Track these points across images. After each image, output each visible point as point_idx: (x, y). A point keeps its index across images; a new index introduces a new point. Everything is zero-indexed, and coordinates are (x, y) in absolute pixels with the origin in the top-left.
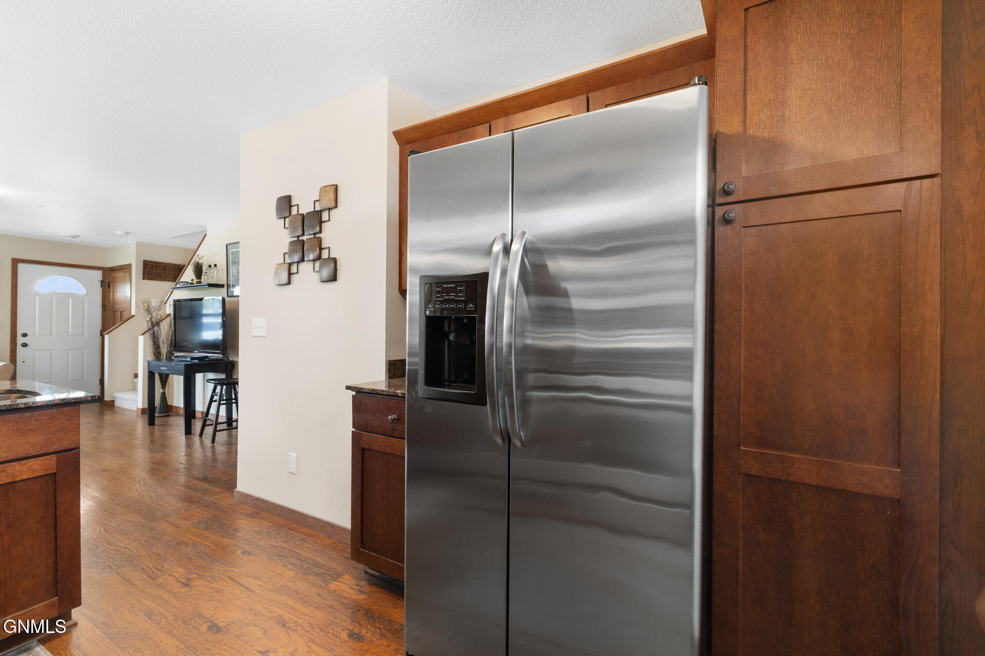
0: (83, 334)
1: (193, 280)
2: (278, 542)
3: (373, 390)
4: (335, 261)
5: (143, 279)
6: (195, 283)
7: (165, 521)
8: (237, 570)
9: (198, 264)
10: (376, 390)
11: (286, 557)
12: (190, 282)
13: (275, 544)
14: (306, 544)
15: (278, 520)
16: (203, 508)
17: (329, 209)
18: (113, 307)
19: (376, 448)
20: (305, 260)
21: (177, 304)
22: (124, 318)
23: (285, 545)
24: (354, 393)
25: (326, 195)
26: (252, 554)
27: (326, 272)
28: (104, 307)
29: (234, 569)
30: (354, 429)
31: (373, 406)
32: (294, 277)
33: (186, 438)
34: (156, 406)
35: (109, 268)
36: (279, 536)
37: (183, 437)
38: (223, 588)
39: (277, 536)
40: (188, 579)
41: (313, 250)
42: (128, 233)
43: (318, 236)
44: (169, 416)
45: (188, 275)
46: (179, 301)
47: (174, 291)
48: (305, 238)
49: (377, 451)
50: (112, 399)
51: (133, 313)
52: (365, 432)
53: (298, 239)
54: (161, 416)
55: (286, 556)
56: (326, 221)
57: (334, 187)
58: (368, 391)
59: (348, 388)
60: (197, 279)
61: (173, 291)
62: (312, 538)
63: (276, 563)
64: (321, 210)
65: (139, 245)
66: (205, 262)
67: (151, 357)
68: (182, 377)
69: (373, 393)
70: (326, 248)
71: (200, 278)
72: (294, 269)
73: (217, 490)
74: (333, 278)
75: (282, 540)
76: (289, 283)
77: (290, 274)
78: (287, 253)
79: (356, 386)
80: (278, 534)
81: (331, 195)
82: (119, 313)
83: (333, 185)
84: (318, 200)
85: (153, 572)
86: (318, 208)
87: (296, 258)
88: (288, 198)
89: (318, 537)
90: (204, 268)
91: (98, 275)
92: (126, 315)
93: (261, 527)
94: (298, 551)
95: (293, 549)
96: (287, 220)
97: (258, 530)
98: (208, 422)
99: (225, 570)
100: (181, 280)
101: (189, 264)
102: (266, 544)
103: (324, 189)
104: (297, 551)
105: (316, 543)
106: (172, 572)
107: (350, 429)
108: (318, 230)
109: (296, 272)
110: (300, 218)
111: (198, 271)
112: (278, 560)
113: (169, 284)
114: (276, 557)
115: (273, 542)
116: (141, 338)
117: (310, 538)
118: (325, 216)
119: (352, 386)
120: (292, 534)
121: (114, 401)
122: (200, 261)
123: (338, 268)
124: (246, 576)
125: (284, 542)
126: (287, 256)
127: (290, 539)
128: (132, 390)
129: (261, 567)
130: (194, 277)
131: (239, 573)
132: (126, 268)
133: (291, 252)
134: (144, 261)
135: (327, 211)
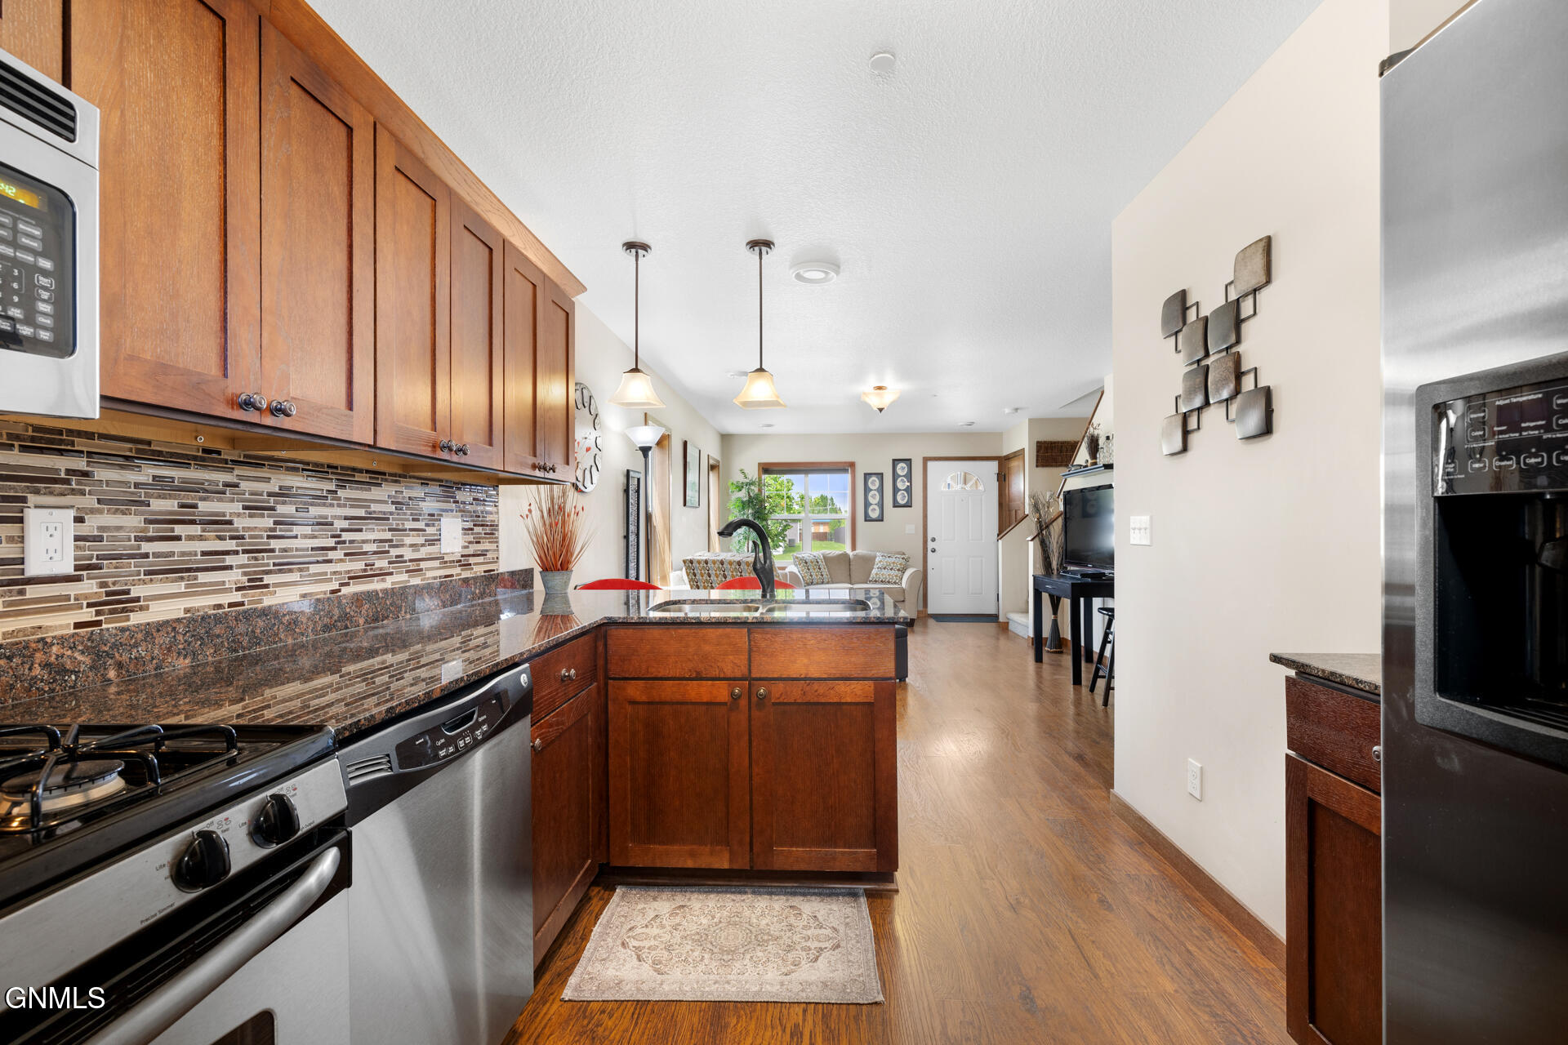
0: (982, 539)
1: (1087, 461)
2: (1160, 911)
3: (1332, 674)
4: (1268, 393)
5: (1037, 466)
6: (1089, 464)
7: (1017, 800)
8: (1083, 926)
9: (1093, 436)
10: (1341, 676)
11: (1166, 947)
12: (1084, 464)
13: (1154, 913)
14: (1211, 942)
15: (1172, 872)
16: (1066, 802)
17: (1255, 291)
18: (1009, 505)
19: (1344, 811)
20: (1211, 402)
21: (1069, 497)
22: (1018, 518)
23: (1170, 924)
24: (1292, 673)
25: (1246, 266)
26: (1113, 910)
27: (1254, 420)
28: (1001, 505)
29: (1080, 920)
30: (1292, 753)
31: (1334, 712)
32: (1194, 439)
33: (1074, 689)
34: (1044, 636)
35: (1005, 457)
36: (1163, 901)
37: (1071, 687)
38: (1058, 944)
39: (1161, 899)
40: (1019, 902)
41: (1223, 382)
42: (1017, 409)
43: (1234, 350)
44: (1061, 652)
45: (1082, 456)
46: (1069, 492)
47: (1068, 479)
48: (1209, 361)
49: (1346, 819)
50: (1006, 621)
51: (1027, 513)
52: (1317, 765)
53: (1198, 365)
54: (1052, 652)
55: (1168, 945)
56: (1249, 318)
57: (1263, 244)
58: (1320, 674)
59: (1276, 659)
60: (1092, 459)
61: (1066, 480)
62: (1225, 937)
63: (1147, 950)
64: (1238, 299)
65: (1033, 422)
66: (1101, 433)
67: (1041, 572)
68: (1069, 600)
69: (1333, 682)
70: (1249, 372)
71: (1096, 458)
72: (1193, 423)
73: (1092, 781)
74: (1267, 429)
75: (1168, 912)
76: (1185, 449)
77: (1186, 433)
78: (1180, 396)
79: (1294, 658)
80: (1164, 897)
81: (1258, 262)
82: (1014, 512)
83: (1261, 240)
84: (1232, 283)
85: (984, 868)
86: (1233, 297)
87: (1198, 401)
88: (1183, 295)
89: (1239, 942)
90: (1102, 442)
91: (993, 466)
92: (1020, 515)
93: (1139, 871)
94: (1192, 948)
95: (1183, 939)
96: (1180, 336)
97: (1134, 873)
98: (1101, 673)
99: (1067, 916)
100: (1075, 464)
101: (1083, 439)
102: (1140, 904)
103: (1243, 256)
104: (1190, 948)
105: (1230, 950)
106: (1004, 879)
107: (1280, 749)
108: (1233, 339)
109: (1196, 427)
110: (1201, 325)
111: (1094, 447)
112: (1151, 945)
113: (1063, 471)
114: (1150, 937)
115: (1152, 908)
116: (1031, 544)
117: (1222, 934)
118: (1247, 308)
119: (1285, 656)
120: (1189, 909)
121: (1008, 623)
122: (1096, 432)
123: (1274, 407)
124: (1093, 942)
125: (1171, 918)
126: (1180, 402)
127: (1181, 915)
128: (1022, 612)
129: (1121, 942)
130: (1088, 458)
131: (1085, 932)
132: (1019, 454)
133: (1190, 393)
134: (1038, 442)
135: (1250, 299)
